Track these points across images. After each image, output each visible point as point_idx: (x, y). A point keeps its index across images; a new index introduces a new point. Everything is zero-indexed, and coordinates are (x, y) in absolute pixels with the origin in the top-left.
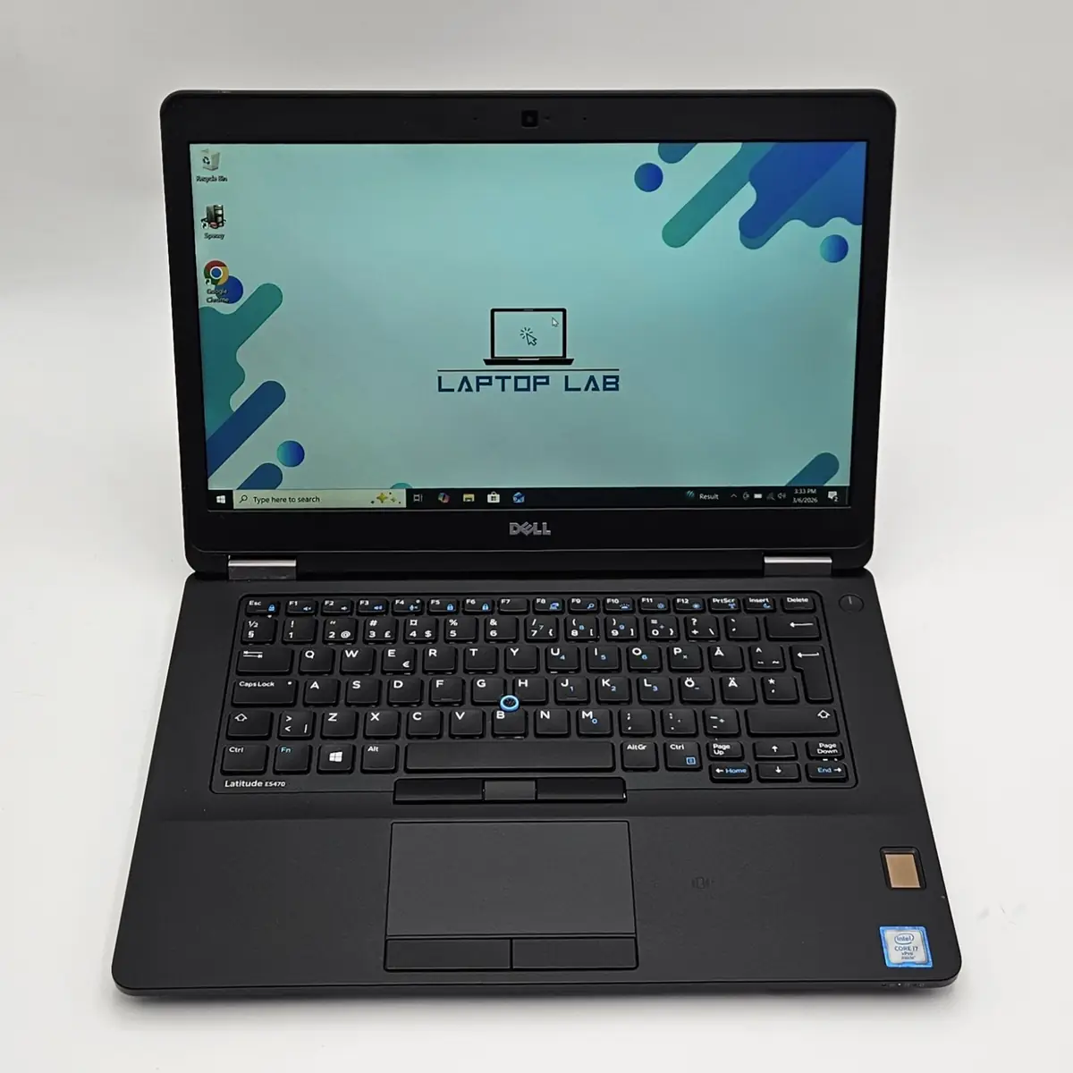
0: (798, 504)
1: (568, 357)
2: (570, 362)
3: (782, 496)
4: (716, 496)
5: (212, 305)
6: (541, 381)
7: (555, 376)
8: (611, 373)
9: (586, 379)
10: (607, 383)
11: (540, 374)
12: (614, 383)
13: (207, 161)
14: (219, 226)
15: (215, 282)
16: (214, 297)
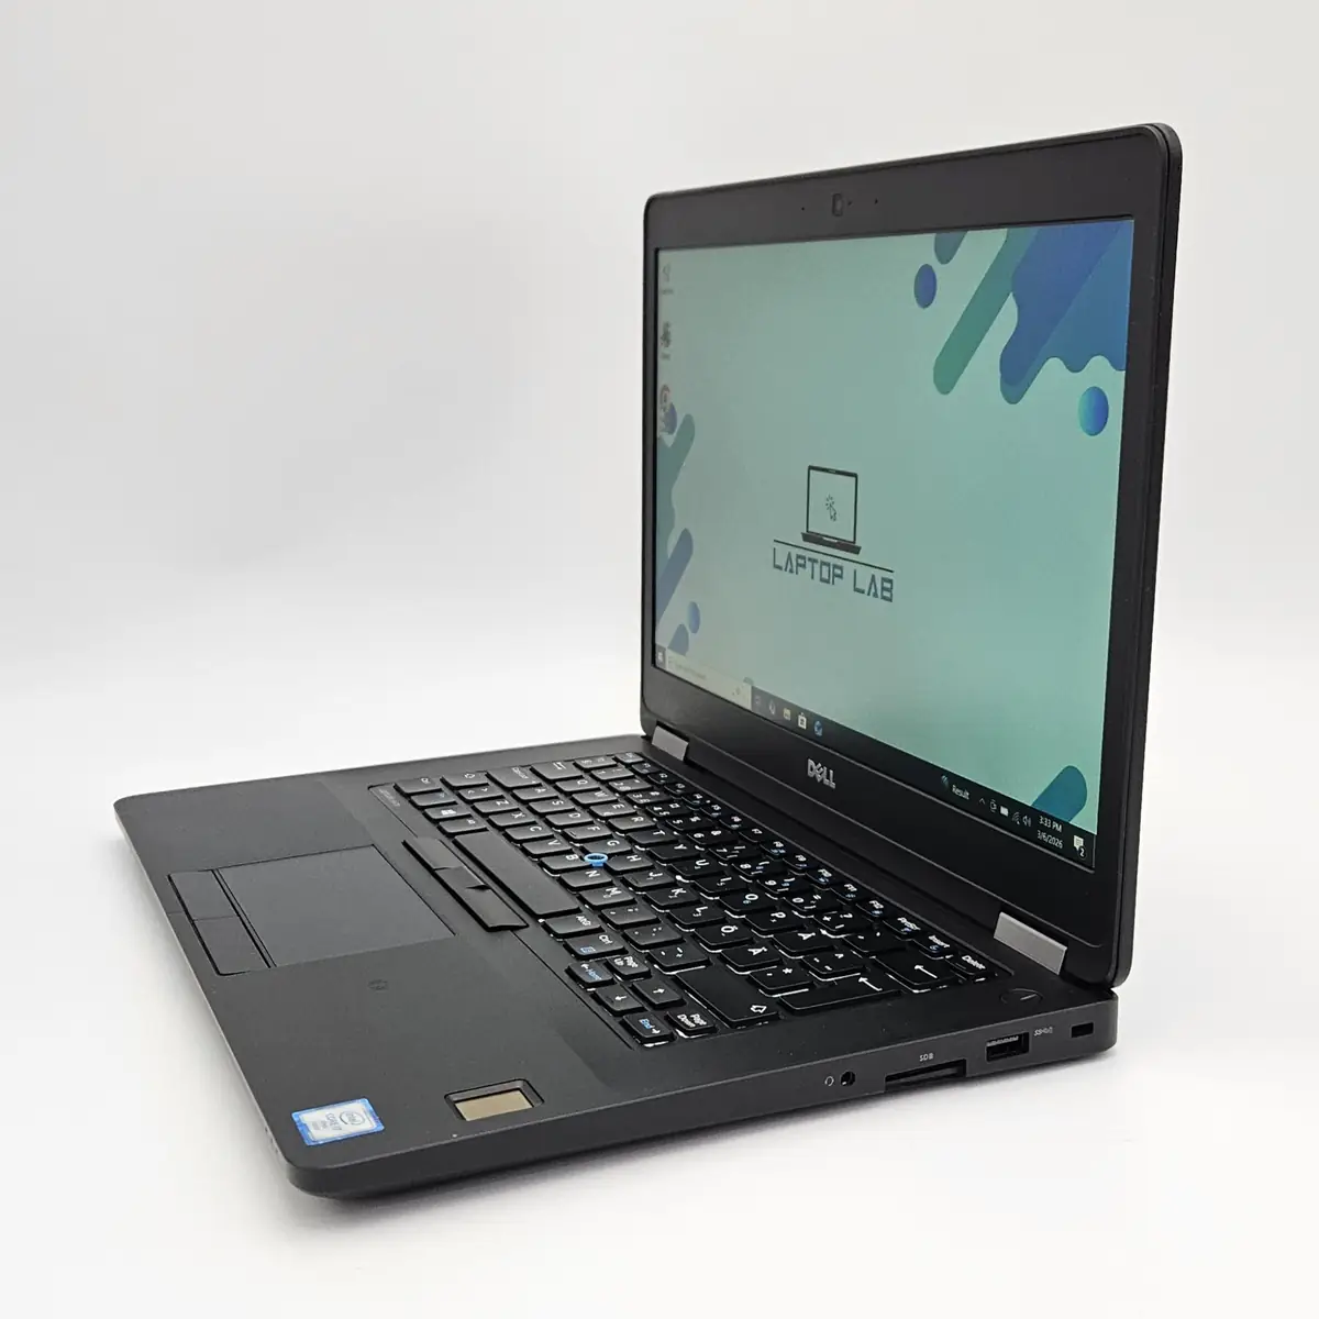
0: (1041, 843)
1: (857, 544)
2: (856, 550)
3: (1027, 821)
4: (966, 795)
5: (662, 434)
6: (838, 572)
7: (848, 568)
8: (888, 575)
9: (870, 581)
10: (883, 589)
11: (840, 562)
12: (890, 590)
13: (665, 271)
14: (668, 345)
15: (664, 409)
16: (664, 425)
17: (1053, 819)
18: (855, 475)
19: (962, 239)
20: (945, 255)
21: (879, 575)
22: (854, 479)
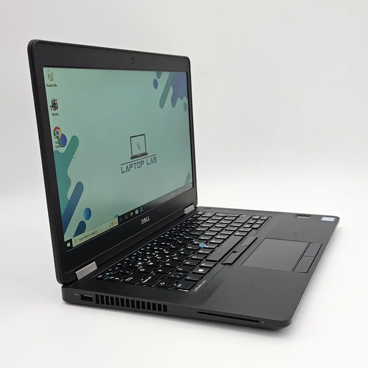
1: (147, 152)
2: (147, 154)
5: (58, 149)
6: (142, 162)
7: (145, 160)
8: (155, 156)
9: (151, 160)
10: (154, 160)
11: (142, 160)
12: (156, 160)
13: (49, 76)
14: (56, 109)
15: (57, 137)
16: (58, 145)
17: (187, 184)
18: (144, 135)
19: (161, 74)
20: (159, 77)
21: (152, 157)
22: (144, 136)
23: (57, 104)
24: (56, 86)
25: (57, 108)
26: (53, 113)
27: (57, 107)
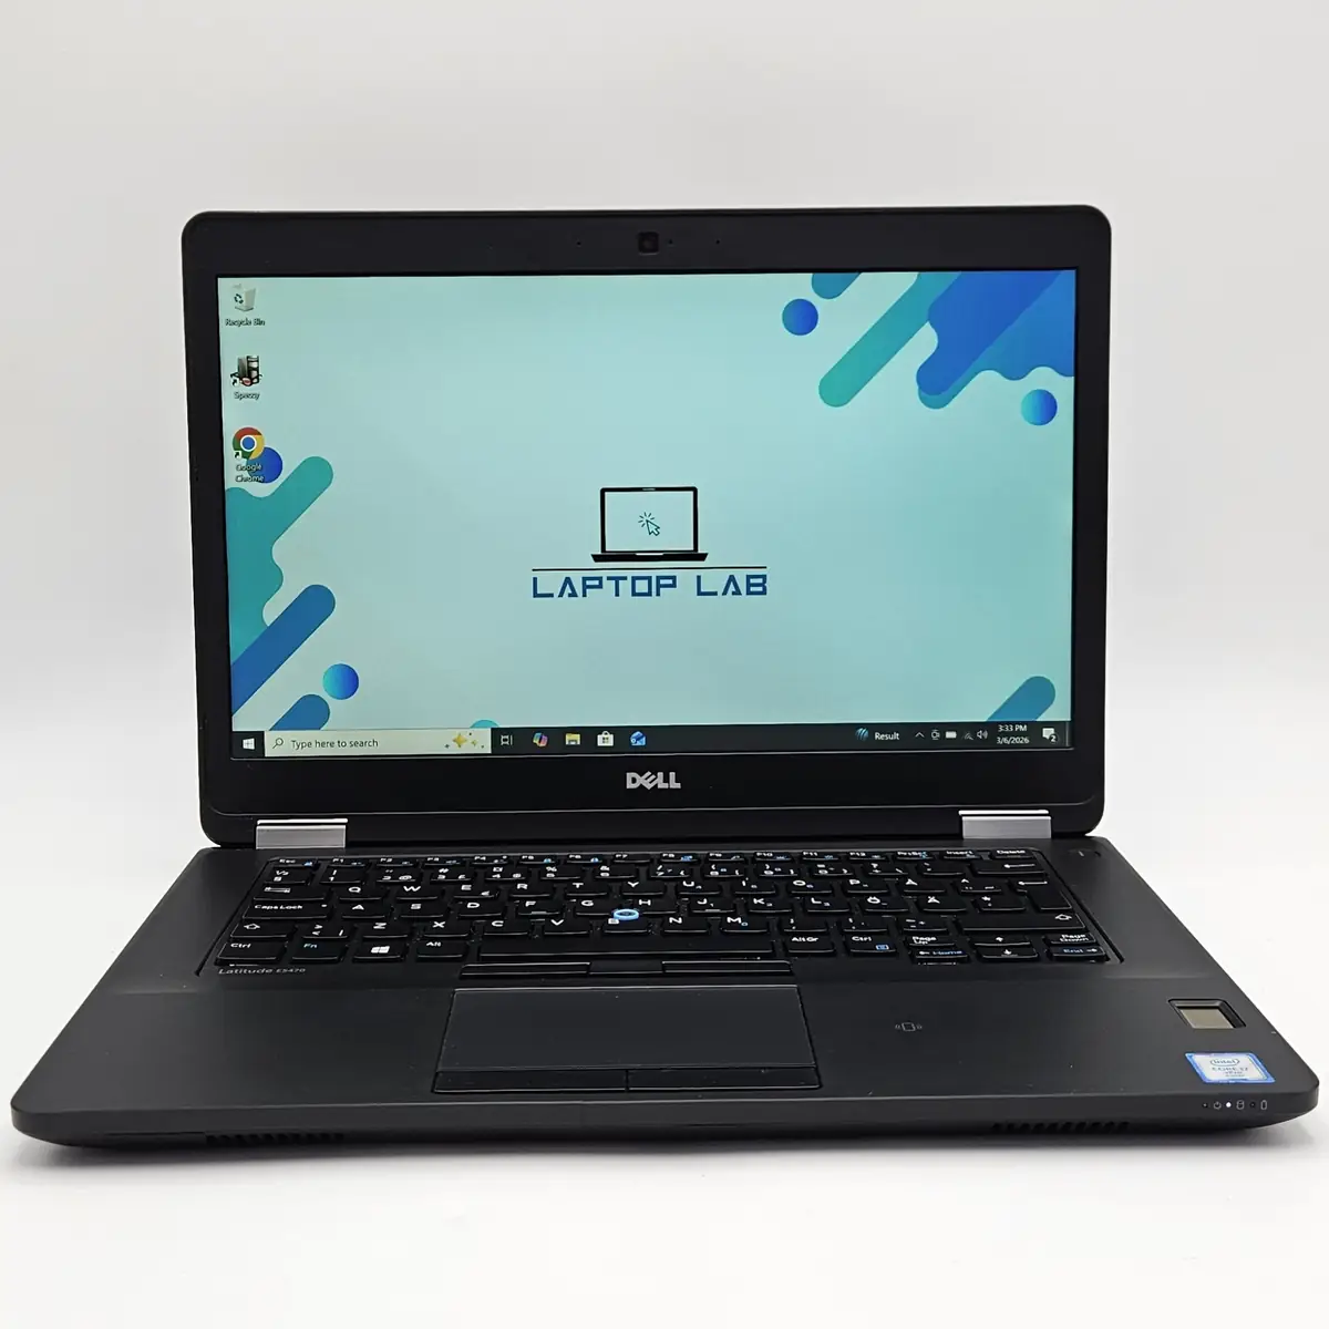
0: (1004, 746)
1: (700, 551)
2: (703, 557)
3: (982, 734)
4: (896, 736)
5: (243, 485)
6: (667, 582)
7: (686, 576)
8: (754, 572)
9: (725, 581)
10: (751, 585)
12: (761, 585)
13: (239, 299)
14: (252, 383)
15: (246, 455)
16: (246, 474)
17: (1014, 723)
20: (831, 290)
23: (257, 369)
24: (260, 322)
25: (255, 381)
26: (241, 392)
27: (257, 377)
